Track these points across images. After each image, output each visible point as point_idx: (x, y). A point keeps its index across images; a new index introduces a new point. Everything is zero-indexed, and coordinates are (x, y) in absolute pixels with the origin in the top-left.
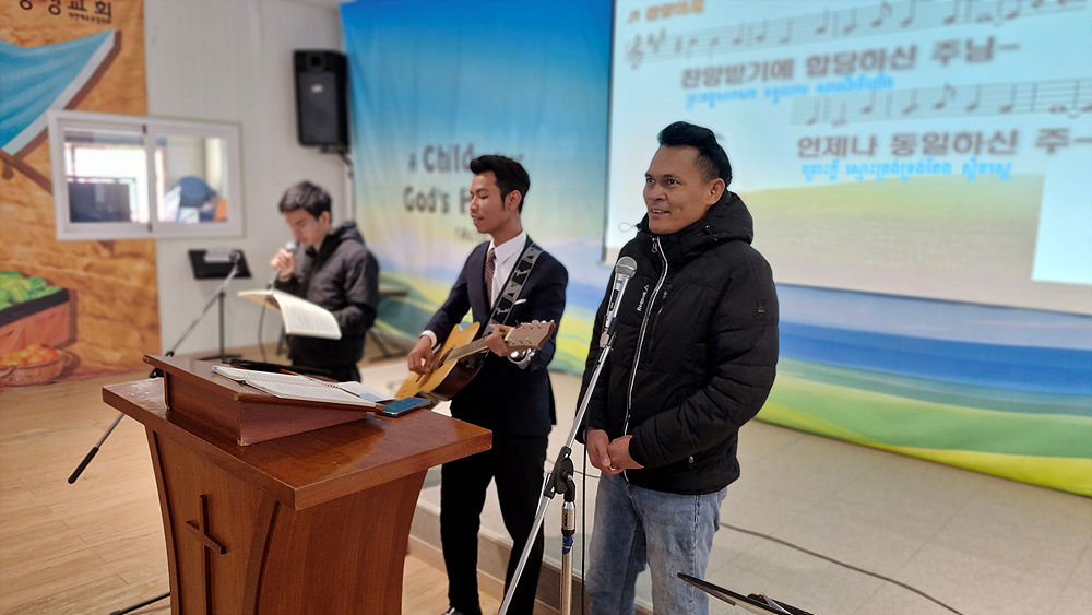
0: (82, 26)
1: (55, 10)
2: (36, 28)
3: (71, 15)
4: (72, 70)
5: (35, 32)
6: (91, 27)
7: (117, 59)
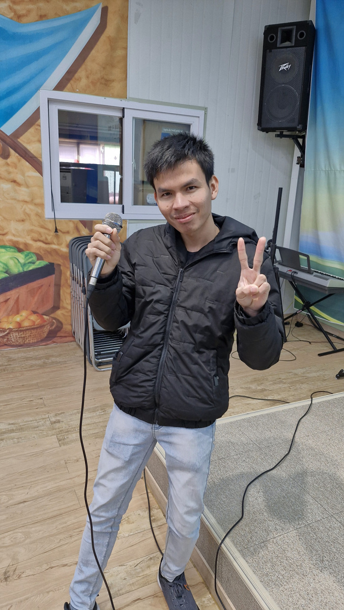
5: (32, 7)
6: (81, 2)
7: (103, 38)
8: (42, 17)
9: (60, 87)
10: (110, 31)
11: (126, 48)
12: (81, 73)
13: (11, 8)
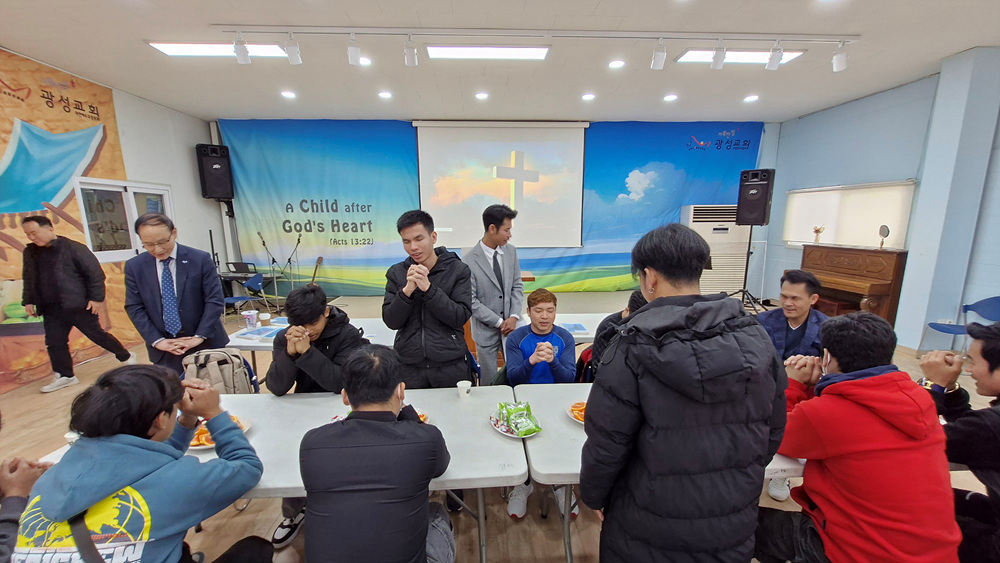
0: (84, 121)
1: (67, 109)
2: (59, 120)
3: (77, 113)
4: (83, 149)
5: (59, 124)
6: (89, 122)
7: (106, 144)
8: (67, 130)
9: (85, 174)
10: (110, 139)
11: (120, 151)
12: (97, 165)
13: (46, 125)
